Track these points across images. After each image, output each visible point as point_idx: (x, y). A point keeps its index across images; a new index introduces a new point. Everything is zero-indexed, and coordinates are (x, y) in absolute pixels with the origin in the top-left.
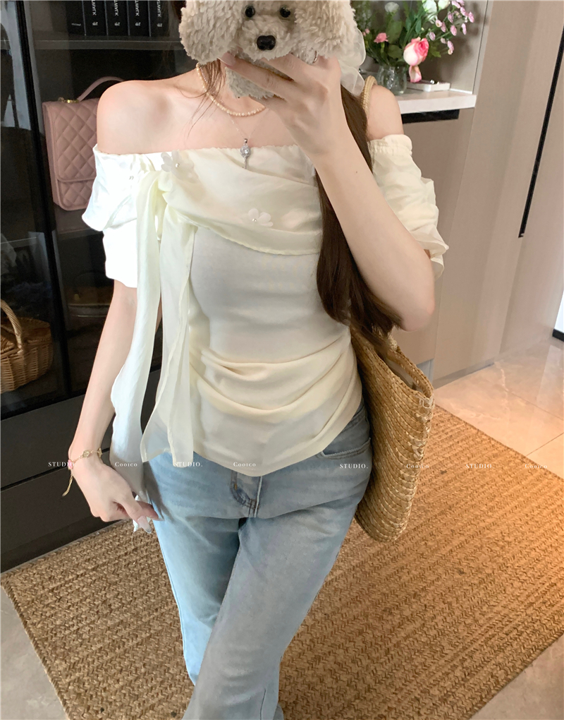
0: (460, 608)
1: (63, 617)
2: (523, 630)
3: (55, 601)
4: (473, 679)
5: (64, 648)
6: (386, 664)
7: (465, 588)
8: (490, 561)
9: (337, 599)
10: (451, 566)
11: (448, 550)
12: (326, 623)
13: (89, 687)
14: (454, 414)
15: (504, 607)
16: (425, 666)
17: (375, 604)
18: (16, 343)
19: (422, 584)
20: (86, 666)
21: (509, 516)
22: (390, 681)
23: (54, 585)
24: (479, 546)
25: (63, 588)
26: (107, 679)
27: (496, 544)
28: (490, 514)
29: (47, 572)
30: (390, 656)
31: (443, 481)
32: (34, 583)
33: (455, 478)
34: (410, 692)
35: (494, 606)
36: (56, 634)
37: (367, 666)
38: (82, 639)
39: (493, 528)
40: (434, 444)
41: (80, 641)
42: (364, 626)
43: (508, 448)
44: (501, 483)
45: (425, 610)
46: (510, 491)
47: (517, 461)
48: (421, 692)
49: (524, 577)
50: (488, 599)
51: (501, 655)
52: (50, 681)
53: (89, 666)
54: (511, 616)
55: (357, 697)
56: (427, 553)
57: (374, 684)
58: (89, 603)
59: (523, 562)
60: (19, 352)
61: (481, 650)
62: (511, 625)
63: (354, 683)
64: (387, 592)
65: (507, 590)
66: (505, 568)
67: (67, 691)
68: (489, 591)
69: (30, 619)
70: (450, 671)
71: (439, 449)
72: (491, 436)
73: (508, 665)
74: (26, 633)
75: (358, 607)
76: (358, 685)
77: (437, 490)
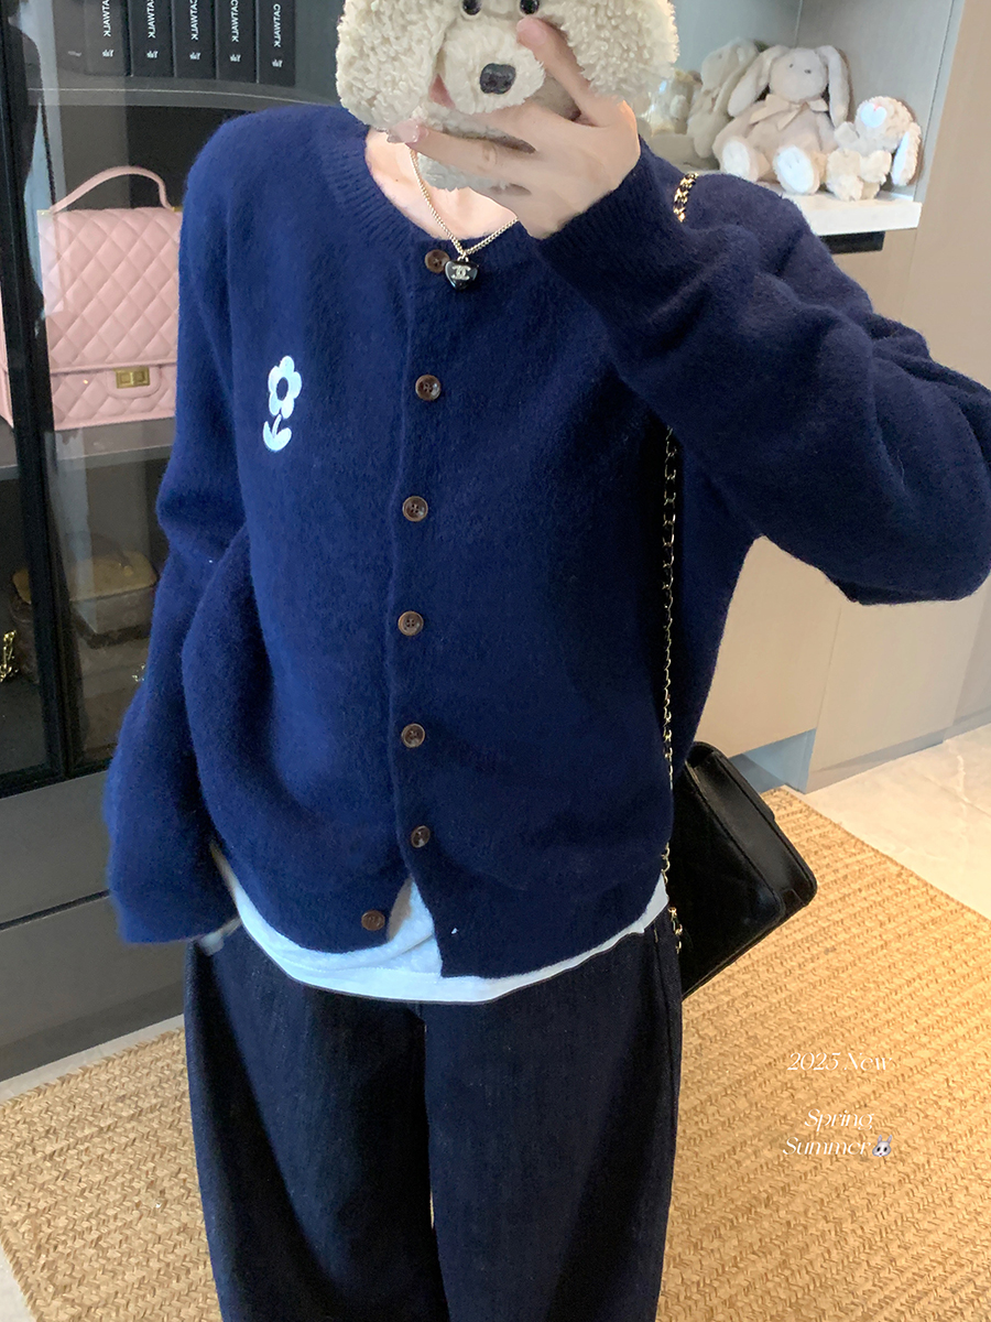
25: (72, 1152)
28: (924, 1039)
33: (854, 964)
35: (929, 1232)
38: (106, 1258)
39: (930, 1069)
41: (103, 1262)
44: (948, 977)
45: (788, 1233)
50: (918, 1216)
72: (929, 879)
77: (815, 987)
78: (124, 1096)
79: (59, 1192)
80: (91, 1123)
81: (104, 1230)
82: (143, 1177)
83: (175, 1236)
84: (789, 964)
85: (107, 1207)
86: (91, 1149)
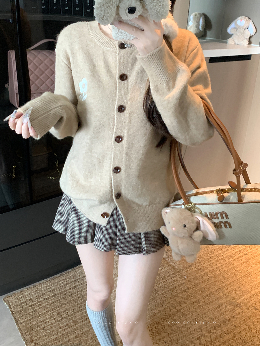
10: (250, 305)
11: (249, 296)
19: (233, 314)
25: (37, 305)
32: (22, 301)
33: (253, 258)
41: (45, 333)
42: (200, 336)
45: (235, 328)
56: (236, 297)
58: (51, 314)
64: (213, 317)
69: (19, 320)
74: (17, 327)
77: (242, 264)
78: (51, 290)
79: (33, 315)
80: (42, 297)
81: (45, 325)
82: (56, 311)
83: (65, 327)
84: (234, 258)
85: (46, 319)
86: (42, 304)
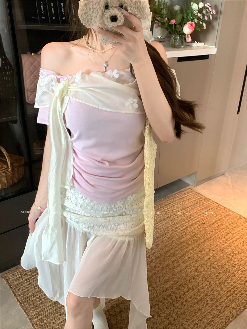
0: (215, 284)
1: (32, 292)
2: (244, 293)
3: (28, 285)
4: (222, 314)
5: (34, 305)
6: (182, 309)
7: (216, 275)
8: (228, 262)
9: (158, 281)
10: (209, 265)
11: (208, 258)
12: (154, 292)
13: (46, 322)
14: (207, 197)
15: (235, 283)
16: (200, 309)
17: (176, 283)
18: (8, 165)
19: (197, 273)
20: (45, 313)
21: (235, 242)
22: (184, 316)
23: (27, 278)
24: (222, 256)
25: (31, 279)
26: (54, 319)
27: (230, 255)
28: (226, 241)
29: (23, 272)
30: (183, 305)
31: (203, 227)
32: (18, 277)
33: (209, 226)
34: (193, 321)
35: (230, 282)
36: (29, 299)
37: (173, 310)
38: (42, 301)
39: (228, 247)
40: (198, 211)
41: (41, 302)
42: (171, 293)
43: (233, 212)
44: (231, 228)
45: (199, 285)
46: (235, 231)
47: (238, 218)
48: (199, 320)
49: (243, 269)
50: (227, 279)
51: (234, 304)
52: (28, 320)
53: (46, 312)
54: (238, 286)
55: (169, 324)
56: (198, 260)
57: (177, 318)
59: (242, 262)
60: (9, 170)
61: (225, 302)
62: (238, 290)
63: (167, 318)
64: (181, 277)
65: (236, 275)
66: (234, 265)
67: (36, 324)
68: (227, 276)
69: (17, 293)
70: (211, 311)
71: (201, 213)
72: (225, 207)
73: (237, 308)
74: (16, 299)
75: (168, 284)
76: (170, 318)
77: (201, 232)
84: (194, 227)
